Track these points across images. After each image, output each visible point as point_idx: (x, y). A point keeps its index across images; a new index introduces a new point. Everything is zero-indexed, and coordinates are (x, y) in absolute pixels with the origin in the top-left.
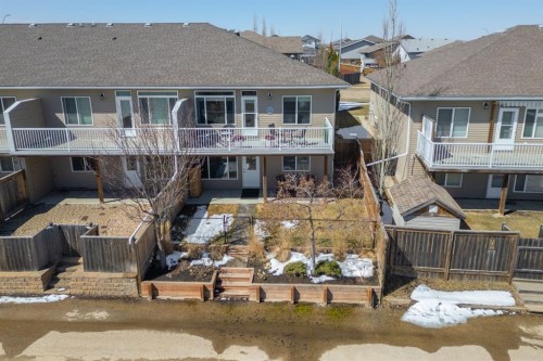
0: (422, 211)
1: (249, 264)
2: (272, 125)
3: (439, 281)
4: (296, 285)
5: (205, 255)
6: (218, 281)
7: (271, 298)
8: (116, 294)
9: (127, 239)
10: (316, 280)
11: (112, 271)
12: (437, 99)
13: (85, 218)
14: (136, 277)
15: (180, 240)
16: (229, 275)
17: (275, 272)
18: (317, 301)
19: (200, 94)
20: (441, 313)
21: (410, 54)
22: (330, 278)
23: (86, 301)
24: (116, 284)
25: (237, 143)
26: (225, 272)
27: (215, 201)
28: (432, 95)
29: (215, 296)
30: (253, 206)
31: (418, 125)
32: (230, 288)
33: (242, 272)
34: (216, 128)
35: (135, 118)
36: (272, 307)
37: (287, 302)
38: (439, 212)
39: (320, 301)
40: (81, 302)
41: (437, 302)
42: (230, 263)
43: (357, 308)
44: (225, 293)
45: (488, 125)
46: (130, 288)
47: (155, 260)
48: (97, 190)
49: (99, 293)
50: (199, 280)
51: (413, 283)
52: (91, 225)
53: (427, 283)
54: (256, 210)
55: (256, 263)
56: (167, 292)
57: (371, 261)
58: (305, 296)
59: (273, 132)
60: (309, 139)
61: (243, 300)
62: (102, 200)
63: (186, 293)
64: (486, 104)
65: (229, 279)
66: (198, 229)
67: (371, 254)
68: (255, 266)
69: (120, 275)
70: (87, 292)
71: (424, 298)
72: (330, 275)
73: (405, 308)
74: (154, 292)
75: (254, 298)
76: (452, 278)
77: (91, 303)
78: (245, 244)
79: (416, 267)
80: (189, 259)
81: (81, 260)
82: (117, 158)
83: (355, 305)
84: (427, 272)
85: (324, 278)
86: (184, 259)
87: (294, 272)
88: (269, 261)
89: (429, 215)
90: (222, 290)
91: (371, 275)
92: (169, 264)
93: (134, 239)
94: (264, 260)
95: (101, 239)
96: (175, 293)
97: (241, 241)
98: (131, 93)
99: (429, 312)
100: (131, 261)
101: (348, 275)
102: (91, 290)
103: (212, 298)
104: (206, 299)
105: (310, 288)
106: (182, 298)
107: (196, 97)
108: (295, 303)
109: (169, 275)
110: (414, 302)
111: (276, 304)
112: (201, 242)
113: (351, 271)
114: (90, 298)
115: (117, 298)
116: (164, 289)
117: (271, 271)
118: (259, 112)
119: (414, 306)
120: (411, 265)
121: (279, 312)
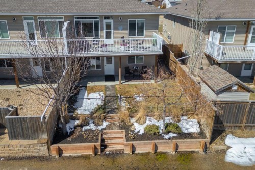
0: (228, 89)
1: (121, 128)
2: (123, 37)
3: (239, 131)
4: (155, 141)
5: (91, 122)
6: (103, 140)
7: (139, 150)
8: (33, 154)
9: (40, 118)
10: (167, 137)
11: (29, 139)
12: (221, 20)
13: (8, 99)
14: (47, 143)
15: (73, 112)
16: (109, 136)
17: (139, 132)
18: (168, 150)
19: (78, 18)
20: (248, 154)
21: (171, 2)
22: (175, 135)
23: (12, 162)
24: (33, 148)
25: (104, 49)
26: (106, 134)
27: (90, 84)
28: (216, 18)
29: (102, 151)
30: (113, 86)
31: (207, 36)
32: (111, 145)
33: (117, 133)
34: (89, 40)
35: (37, 34)
36: (141, 157)
37: (149, 153)
38: (238, 89)
39: (171, 150)
40: (8, 163)
41: (243, 147)
42: (108, 127)
43: (194, 154)
44: (108, 149)
45: (245, 35)
46: (43, 150)
47: (58, 128)
48: (14, 79)
49: (21, 155)
50: (91, 142)
51: (224, 134)
52: (12, 108)
53: (232, 133)
54: (116, 89)
55: (125, 127)
56: (69, 152)
57: (196, 121)
58: (161, 148)
59: (124, 41)
60: (145, 46)
61: (120, 153)
62: (18, 86)
63: (82, 151)
64: (245, 23)
65: (110, 139)
66: (84, 104)
67: (195, 116)
68: (125, 128)
69: (35, 142)
70: (12, 155)
71: (235, 144)
72: (175, 133)
73: (224, 152)
74: (60, 152)
75: (128, 151)
76: (246, 129)
77: (15, 162)
78: (115, 113)
79: (225, 124)
80: (81, 126)
81: (6, 131)
82: (27, 60)
83: (193, 152)
84: (231, 127)
85: (171, 135)
86: (78, 126)
87: (152, 132)
88: (133, 124)
89: (232, 91)
90: (105, 146)
91: (199, 131)
92: (69, 130)
93: (44, 118)
94: (129, 124)
95: (20, 118)
96: (74, 151)
97: (113, 111)
98: (34, 18)
99: (240, 154)
100: (43, 132)
101: (186, 132)
102: (15, 153)
103: (100, 153)
104: (96, 154)
105: (164, 143)
106: (80, 154)
107: (75, 20)
108: (155, 153)
109: (69, 139)
110: (229, 147)
111: (143, 154)
112: (87, 113)
113: (187, 129)
114: (15, 159)
115: (34, 158)
116: (67, 149)
117: (136, 131)
118: (114, 30)
119: (230, 150)
120: (222, 123)
121: (146, 161)
